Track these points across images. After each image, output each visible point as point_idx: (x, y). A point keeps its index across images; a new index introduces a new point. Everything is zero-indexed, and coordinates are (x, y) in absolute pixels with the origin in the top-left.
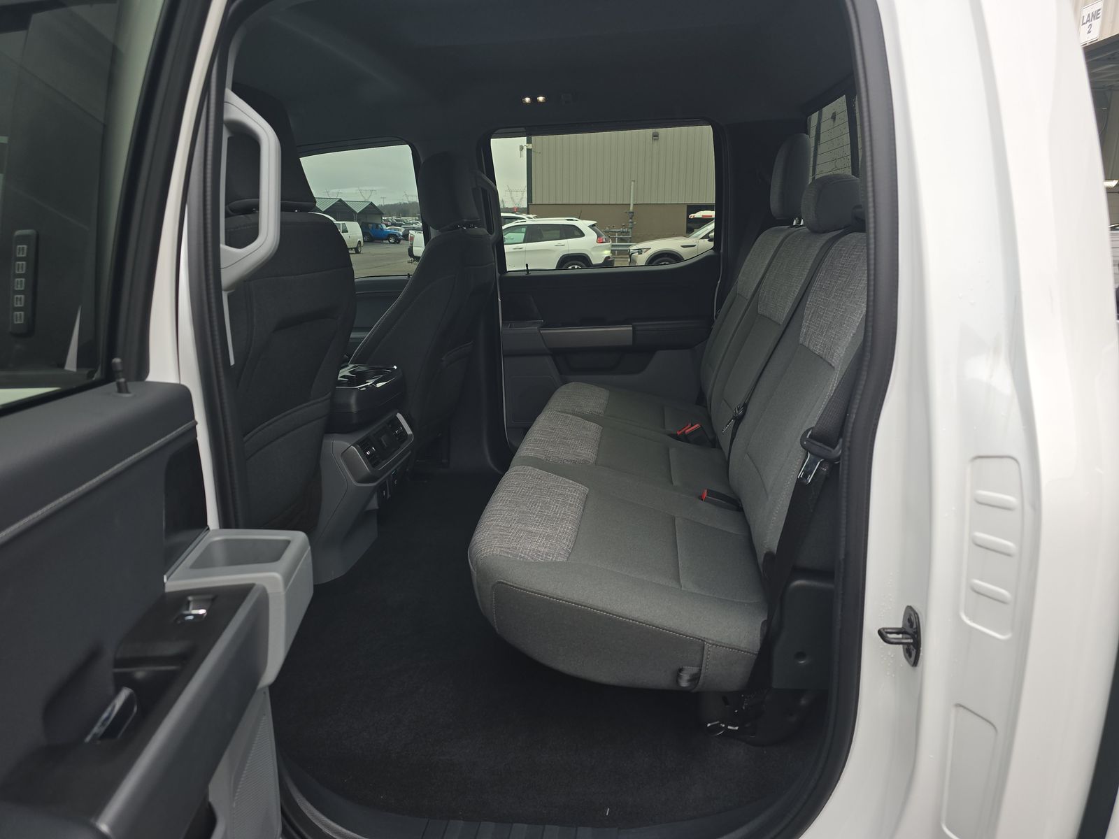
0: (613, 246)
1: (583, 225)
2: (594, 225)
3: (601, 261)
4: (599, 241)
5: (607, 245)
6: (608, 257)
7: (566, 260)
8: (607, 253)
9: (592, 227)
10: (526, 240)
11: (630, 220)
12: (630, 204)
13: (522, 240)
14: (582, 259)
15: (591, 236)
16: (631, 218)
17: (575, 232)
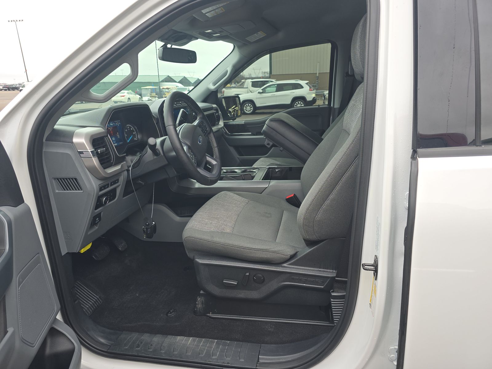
0: (316, 92)
1: (303, 83)
2: (307, 83)
3: (311, 99)
4: (310, 90)
5: (313, 92)
6: (314, 97)
7: (296, 99)
8: (314, 95)
9: (307, 84)
10: (277, 91)
11: (317, 80)
12: (317, 73)
13: (275, 91)
14: (302, 99)
15: (306, 88)
16: (317, 79)
17: (299, 86)
